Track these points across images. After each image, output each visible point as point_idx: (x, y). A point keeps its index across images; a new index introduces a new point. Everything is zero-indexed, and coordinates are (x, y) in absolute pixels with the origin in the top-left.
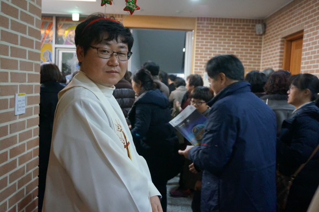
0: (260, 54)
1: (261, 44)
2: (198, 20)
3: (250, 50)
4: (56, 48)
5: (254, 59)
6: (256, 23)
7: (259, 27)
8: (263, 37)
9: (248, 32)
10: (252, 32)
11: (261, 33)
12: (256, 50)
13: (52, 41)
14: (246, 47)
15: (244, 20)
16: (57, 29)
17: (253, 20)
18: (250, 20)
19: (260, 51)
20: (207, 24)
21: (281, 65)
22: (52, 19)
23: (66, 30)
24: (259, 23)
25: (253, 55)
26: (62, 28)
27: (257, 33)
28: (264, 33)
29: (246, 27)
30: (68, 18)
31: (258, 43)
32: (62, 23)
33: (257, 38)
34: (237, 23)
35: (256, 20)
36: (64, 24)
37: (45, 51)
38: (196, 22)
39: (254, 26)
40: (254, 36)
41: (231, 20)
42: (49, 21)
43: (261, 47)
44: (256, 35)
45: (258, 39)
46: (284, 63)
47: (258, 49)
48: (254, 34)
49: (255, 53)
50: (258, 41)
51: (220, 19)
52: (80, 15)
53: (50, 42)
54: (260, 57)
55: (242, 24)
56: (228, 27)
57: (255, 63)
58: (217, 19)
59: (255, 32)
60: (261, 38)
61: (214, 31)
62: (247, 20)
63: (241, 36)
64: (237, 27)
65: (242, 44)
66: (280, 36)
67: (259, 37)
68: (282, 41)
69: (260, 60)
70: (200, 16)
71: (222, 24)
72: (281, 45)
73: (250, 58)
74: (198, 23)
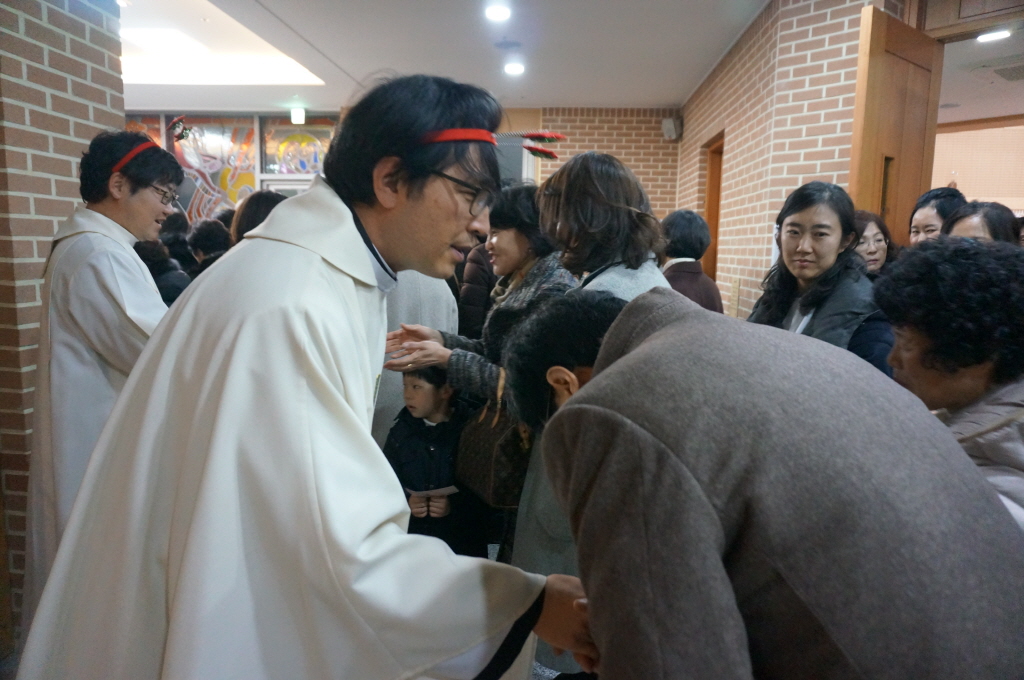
0: (675, 180)
1: (675, 161)
2: (544, 114)
3: (654, 173)
4: (262, 181)
5: (662, 193)
6: (664, 116)
7: (668, 125)
8: (680, 145)
9: (649, 135)
10: (656, 135)
11: (674, 137)
12: (666, 174)
13: (254, 168)
14: (644, 167)
15: (639, 111)
16: (263, 141)
17: (658, 111)
18: (652, 111)
19: (674, 174)
20: (563, 121)
21: (701, 202)
22: (252, 122)
23: (281, 143)
24: (671, 115)
25: (660, 183)
26: (273, 139)
27: (667, 137)
28: (680, 137)
29: (643, 126)
30: (284, 119)
31: (670, 158)
32: (272, 129)
33: (668, 148)
34: (625, 119)
35: (664, 111)
36: (277, 132)
37: (242, 187)
38: (541, 118)
39: (659, 122)
40: (661, 144)
41: (612, 112)
42: (247, 126)
43: (675, 167)
44: (664, 141)
45: (670, 150)
46: (706, 199)
47: (670, 171)
48: (661, 139)
49: (663, 180)
50: (669, 154)
51: (589, 110)
52: (307, 112)
53: (251, 168)
54: (674, 187)
55: (635, 119)
56: (606, 126)
57: (665, 200)
58: (582, 110)
59: (662, 135)
60: (675, 148)
61: (578, 137)
62: (645, 111)
63: (633, 145)
64: (625, 126)
65: (636, 160)
66: (700, 144)
67: (671, 146)
68: (702, 153)
69: (674, 193)
70: (548, 106)
71: (593, 121)
72: (701, 161)
73: (654, 190)
74: (544, 121)
